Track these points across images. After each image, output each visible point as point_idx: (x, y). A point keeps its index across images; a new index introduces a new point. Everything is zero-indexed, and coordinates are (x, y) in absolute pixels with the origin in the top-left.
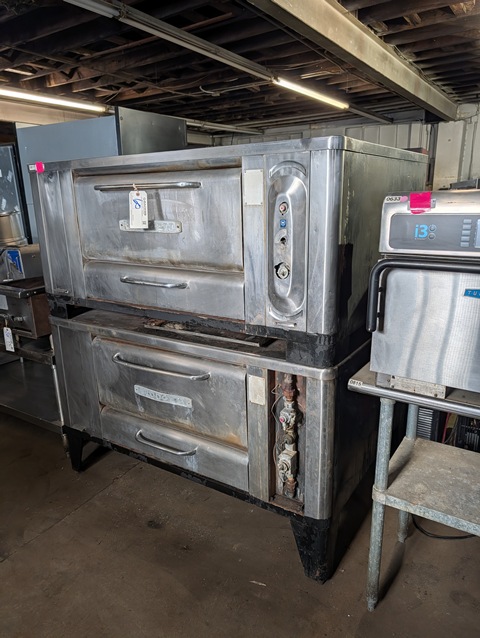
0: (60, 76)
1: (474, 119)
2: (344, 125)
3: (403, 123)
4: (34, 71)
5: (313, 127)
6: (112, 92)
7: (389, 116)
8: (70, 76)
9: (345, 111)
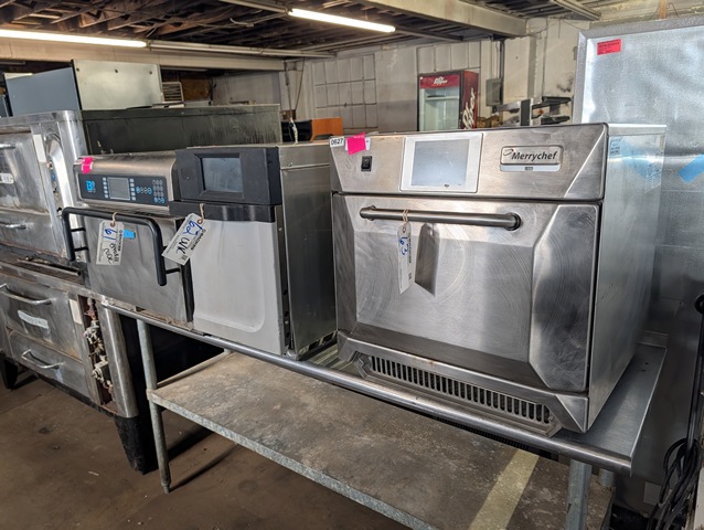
0: (87, 16)
1: (544, 34)
2: (414, 44)
3: (473, 40)
4: (60, 15)
5: (384, 47)
6: (149, 28)
7: (458, 34)
8: (97, 16)
9: (392, 34)
